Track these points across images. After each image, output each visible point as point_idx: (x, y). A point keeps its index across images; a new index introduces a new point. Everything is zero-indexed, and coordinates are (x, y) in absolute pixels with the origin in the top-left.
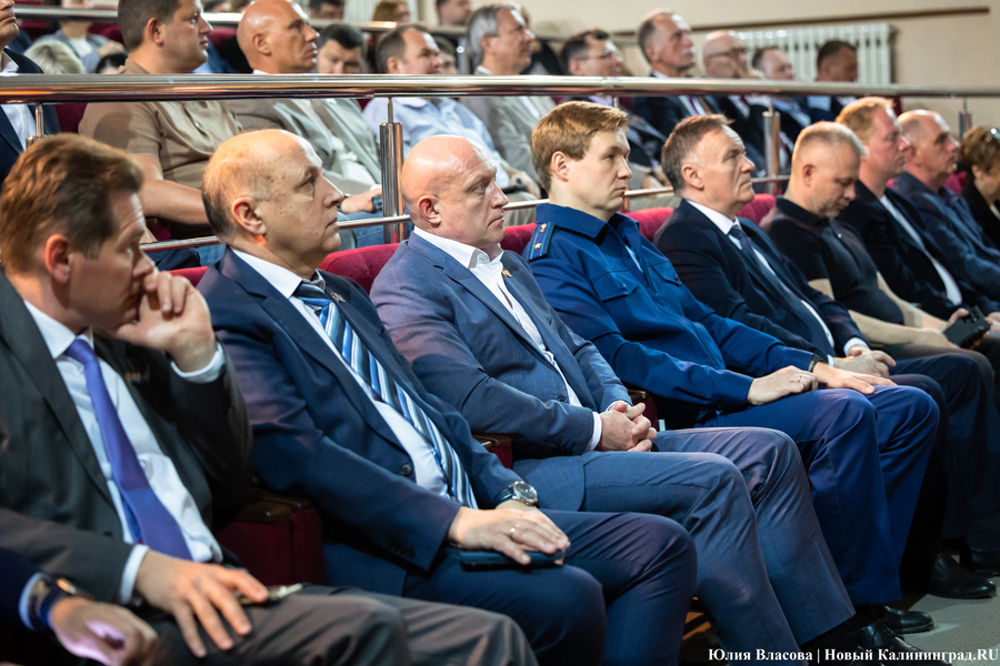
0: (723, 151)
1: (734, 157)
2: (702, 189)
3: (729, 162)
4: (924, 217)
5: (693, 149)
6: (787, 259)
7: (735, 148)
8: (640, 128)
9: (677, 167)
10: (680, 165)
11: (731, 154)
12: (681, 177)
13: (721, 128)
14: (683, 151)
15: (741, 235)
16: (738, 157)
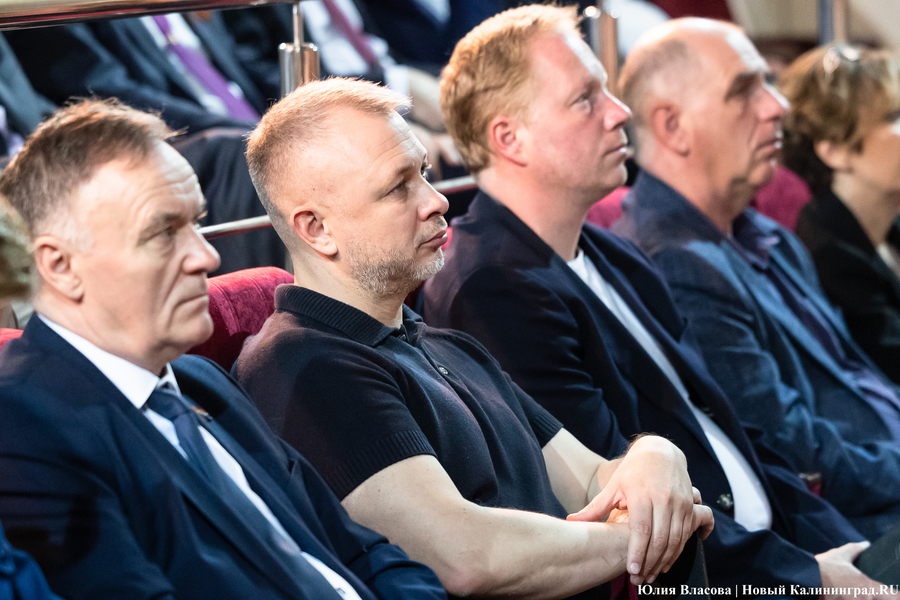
2: (78, 301)
3: (153, 245)
15: (178, 410)
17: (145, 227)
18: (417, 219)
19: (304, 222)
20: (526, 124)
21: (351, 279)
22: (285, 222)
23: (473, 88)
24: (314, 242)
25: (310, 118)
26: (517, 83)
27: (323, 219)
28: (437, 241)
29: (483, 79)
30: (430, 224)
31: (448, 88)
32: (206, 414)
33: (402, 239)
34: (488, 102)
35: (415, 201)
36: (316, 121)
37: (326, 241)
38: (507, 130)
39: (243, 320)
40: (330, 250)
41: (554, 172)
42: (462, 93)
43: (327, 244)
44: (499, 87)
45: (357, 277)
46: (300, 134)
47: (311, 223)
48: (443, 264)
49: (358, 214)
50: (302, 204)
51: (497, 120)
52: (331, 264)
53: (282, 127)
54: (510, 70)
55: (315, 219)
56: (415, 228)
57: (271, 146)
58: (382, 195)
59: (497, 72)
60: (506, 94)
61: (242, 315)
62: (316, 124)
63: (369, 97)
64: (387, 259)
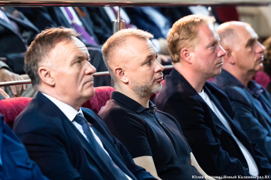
0: (71, 57)
1: (79, 62)
2: (53, 86)
3: (75, 66)
4: (234, 106)
5: (47, 55)
6: (118, 141)
7: (80, 55)
8: (19, 20)
9: (36, 68)
10: (38, 67)
11: (78, 60)
12: (38, 76)
13: (71, 39)
14: (40, 55)
15: (83, 121)
16: (83, 62)
17: (72, 60)
18: (154, 72)
19: (118, 72)
20: (193, 51)
21: (132, 91)
22: (113, 72)
23: (179, 38)
24: (121, 78)
25: (121, 40)
26: (193, 39)
27: (124, 71)
28: (159, 80)
29: (182, 35)
30: (158, 74)
31: (170, 36)
32: (91, 124)
33: (149, 78)
34: (183, 43)
35: (153, 67)
36: (123, 41)
37: (125, 78)
38: (187, 52)
39: (100, 101)
40: (126, 81)
41: (200, 68)
42: (175, 39)
43: (125, 79)
44: (187, 39)
45: (134, 90)
46: (118, 45)
47: (120, 72)
48: (161, 88)
49: (135, 70)
50: (118, 66)
51: (184, 49)
52: (126, 86)
53: (113, 42)
54: (191, 34)
55: (122, 71)
56: (153, 75)
57: (109, 48)
58: (143, 64)
59: (187, 34)
60: (189, 42)
61: (100, 100)
62: (123, 42)
63: (140, 34)
64: (144, 85)
